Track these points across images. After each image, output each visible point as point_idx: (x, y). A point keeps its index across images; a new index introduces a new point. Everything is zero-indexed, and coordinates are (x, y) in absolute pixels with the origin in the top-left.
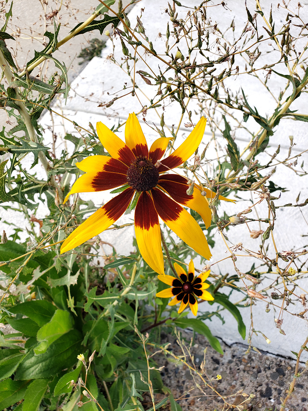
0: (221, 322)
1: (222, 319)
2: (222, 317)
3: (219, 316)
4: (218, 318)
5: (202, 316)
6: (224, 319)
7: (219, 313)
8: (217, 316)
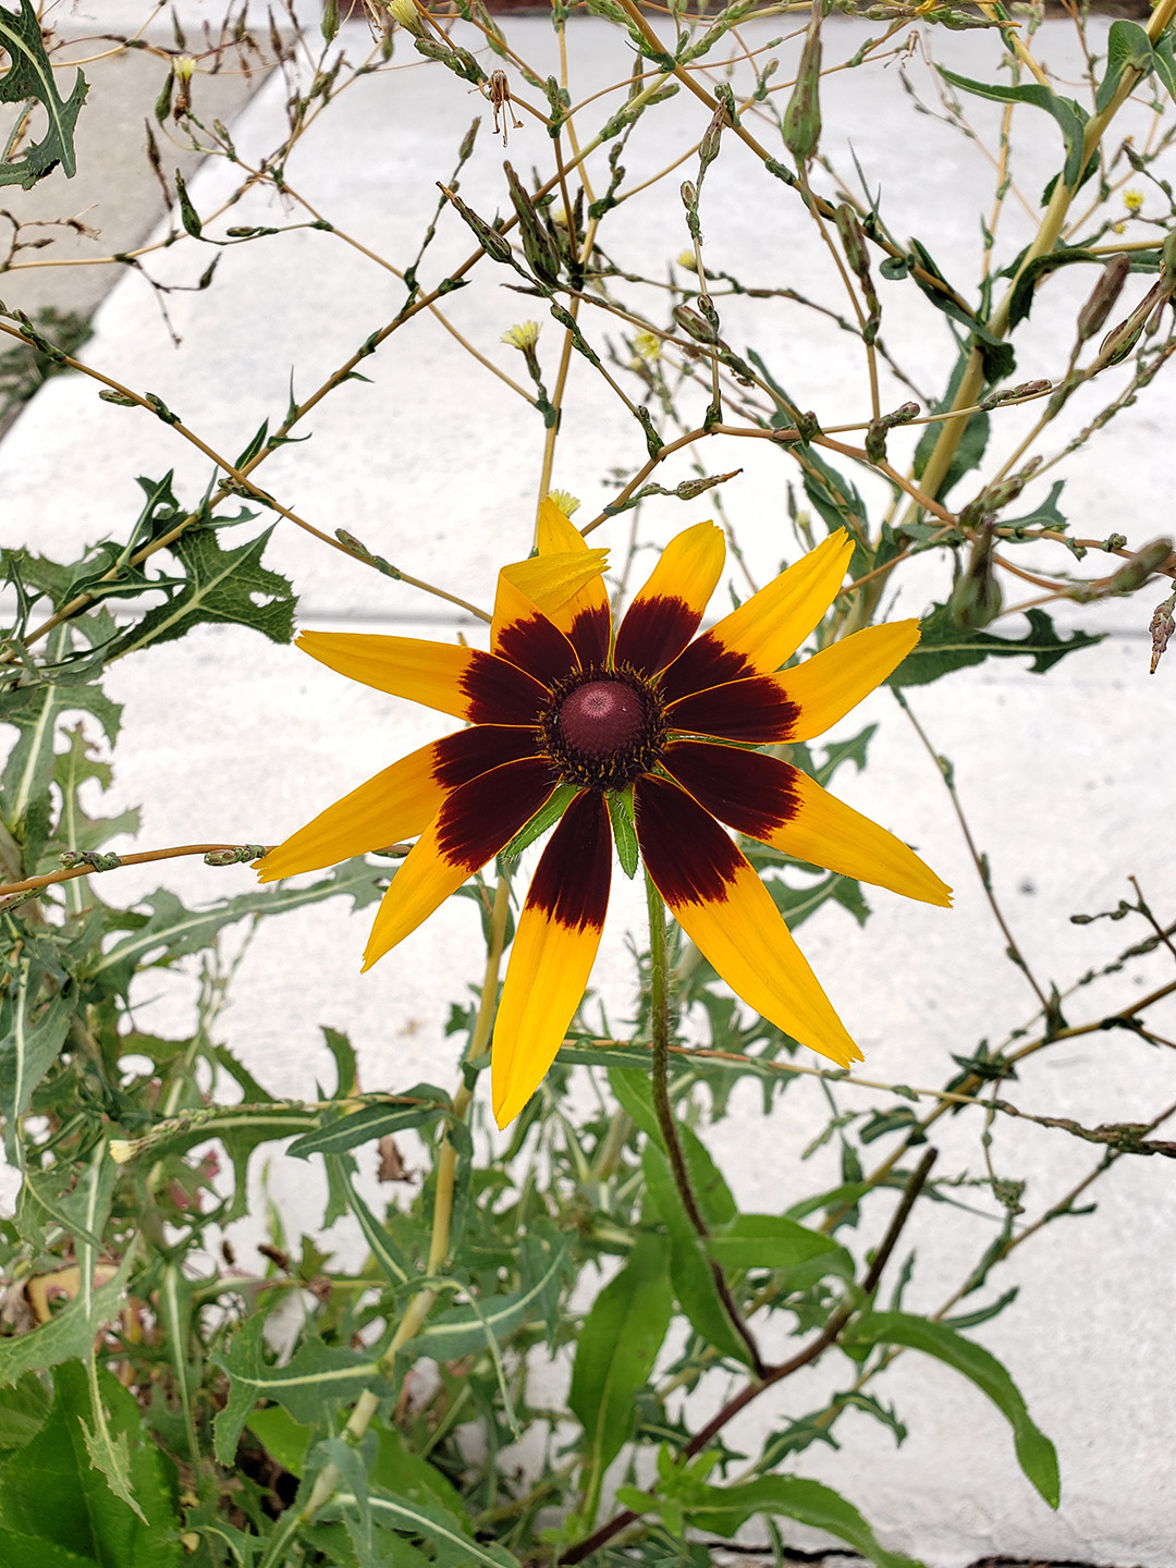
0: (888, 1434)
1: (888, 1418)
2: (886, 1407)
3: (871, 1405)
4: (868, 1419)
5: (788, 1432)
6: (900, 1417)
7: (866, 1390)
8: (861, 1408)
